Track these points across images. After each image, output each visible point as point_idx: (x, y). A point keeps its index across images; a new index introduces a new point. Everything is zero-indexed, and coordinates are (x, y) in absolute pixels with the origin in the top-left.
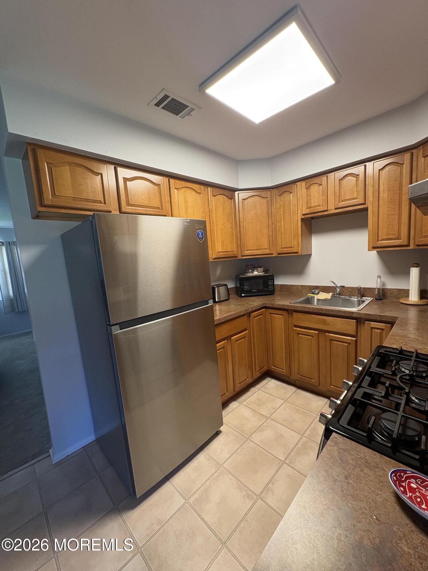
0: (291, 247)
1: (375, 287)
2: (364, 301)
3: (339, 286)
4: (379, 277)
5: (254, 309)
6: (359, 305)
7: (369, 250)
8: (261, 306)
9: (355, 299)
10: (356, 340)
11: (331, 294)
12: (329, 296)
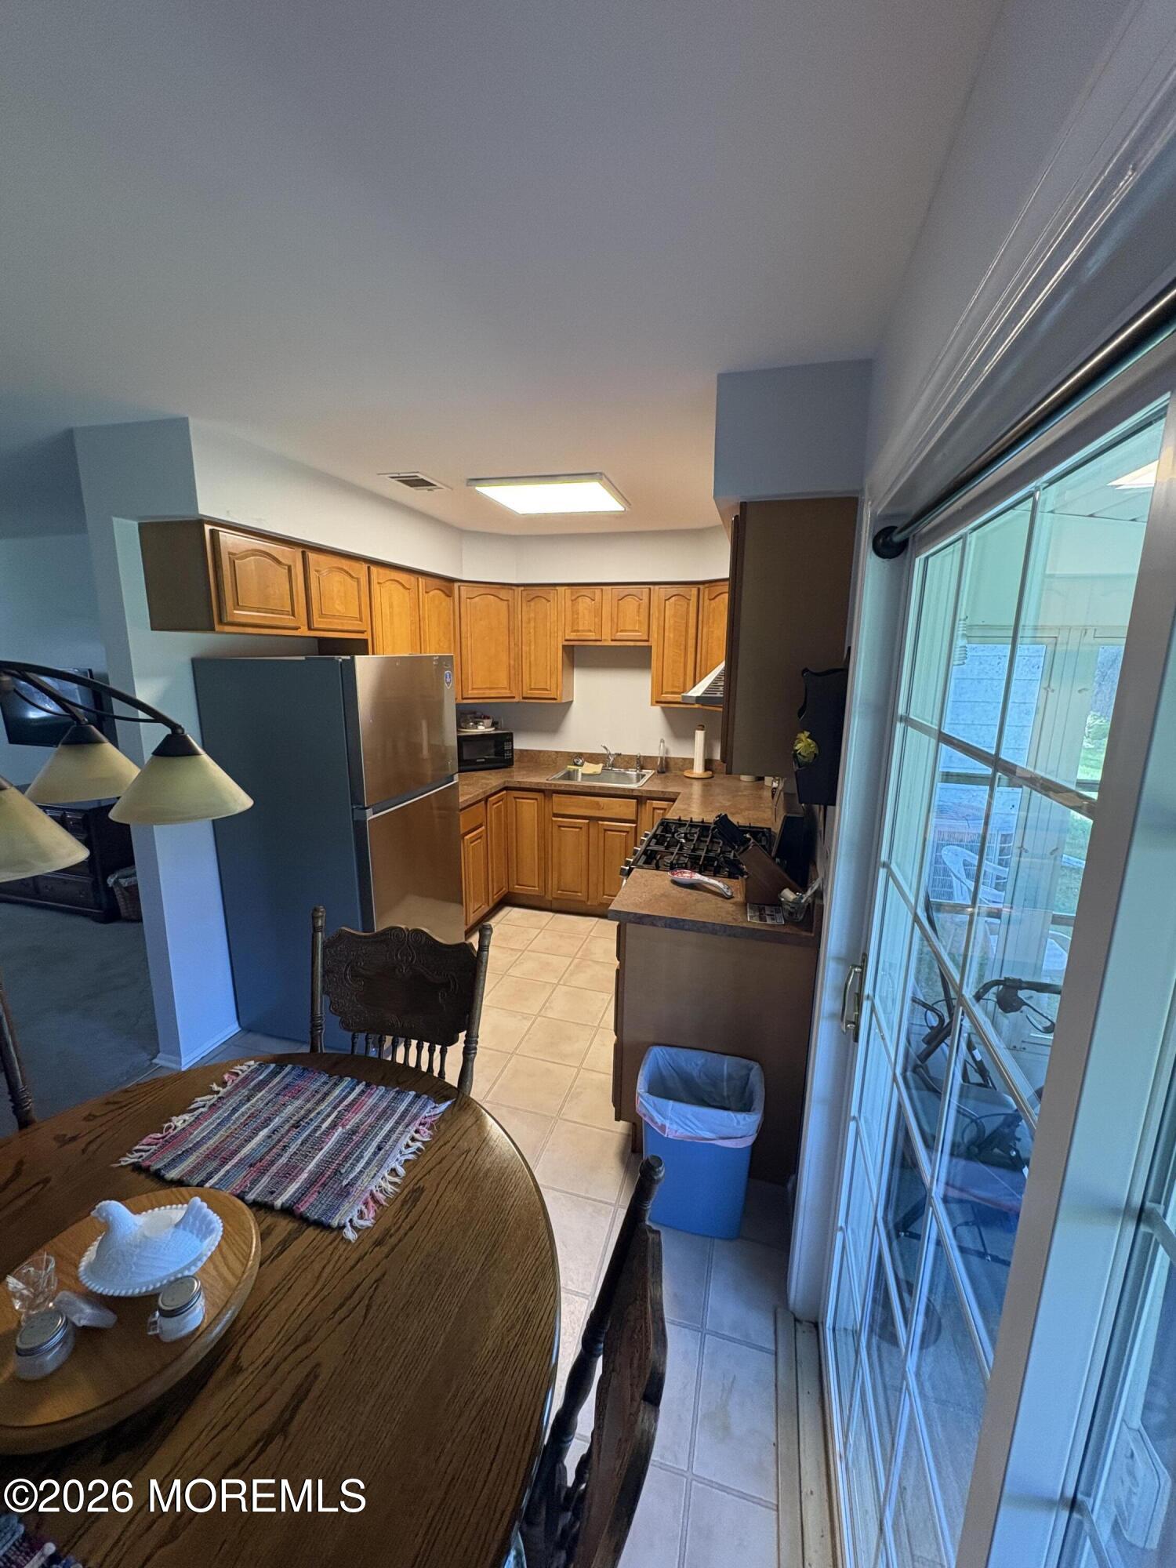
0: (547, 690)
1: (657, 755)
2: (644, 775)
3: (613, 753)
4: (662, 741)
5: (493, 791)
6: (638, 781)
7: (652, 705)
8: (502, 786)
9: (633, 773)
10: (636, 827)
11: (601, 765)
12: (597, 768)
